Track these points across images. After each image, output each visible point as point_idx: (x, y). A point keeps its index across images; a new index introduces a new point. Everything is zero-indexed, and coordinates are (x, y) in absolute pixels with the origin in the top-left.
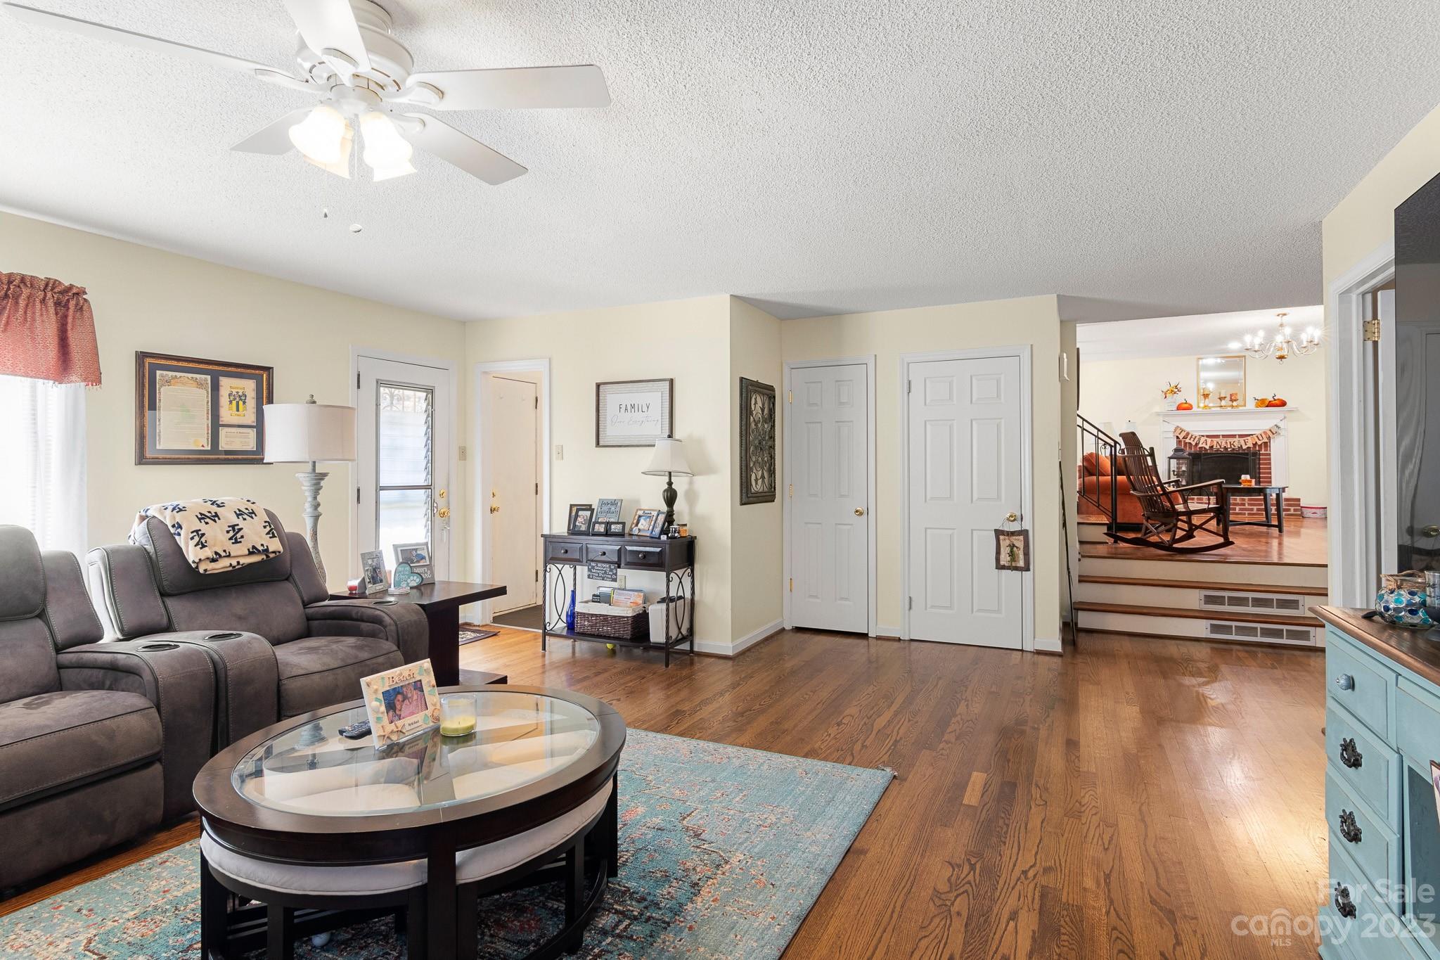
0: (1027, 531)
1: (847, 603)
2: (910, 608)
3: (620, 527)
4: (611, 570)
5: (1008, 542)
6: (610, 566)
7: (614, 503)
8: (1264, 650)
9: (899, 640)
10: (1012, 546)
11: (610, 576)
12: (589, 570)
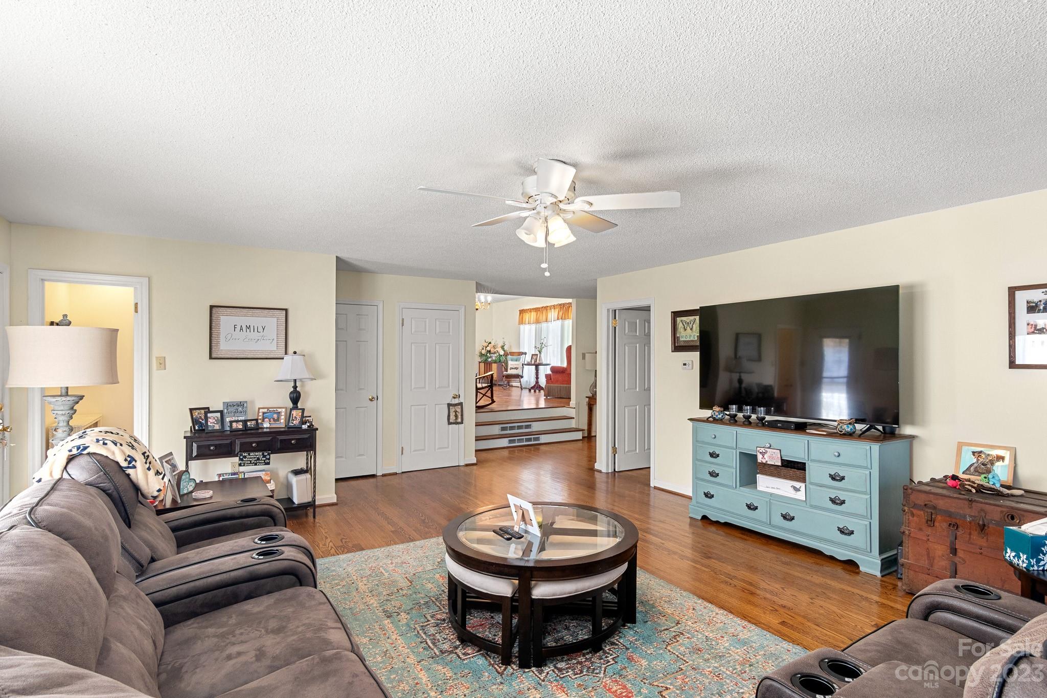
0: (462, 403)
1: (363, 457)
2: (402, 454)
3: (253, 422)
4: (264, 456)
5: (454, 410)
6: (263, 454)
7: (241, 404)
8: (526, 448)
9: (396, 474)
10: (456, 412)
11: (263, 461)
12: (241, 459)
